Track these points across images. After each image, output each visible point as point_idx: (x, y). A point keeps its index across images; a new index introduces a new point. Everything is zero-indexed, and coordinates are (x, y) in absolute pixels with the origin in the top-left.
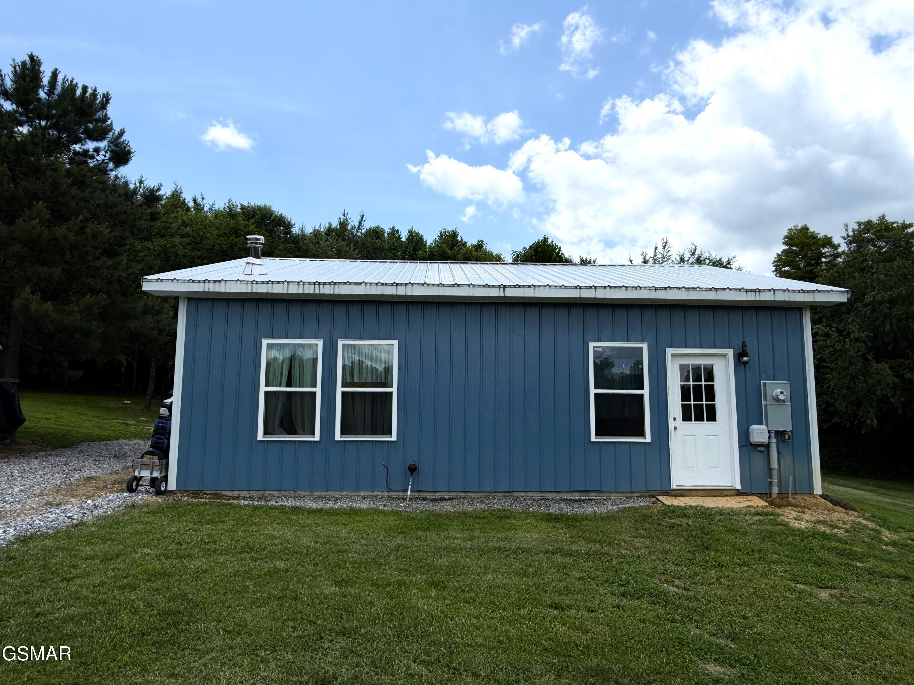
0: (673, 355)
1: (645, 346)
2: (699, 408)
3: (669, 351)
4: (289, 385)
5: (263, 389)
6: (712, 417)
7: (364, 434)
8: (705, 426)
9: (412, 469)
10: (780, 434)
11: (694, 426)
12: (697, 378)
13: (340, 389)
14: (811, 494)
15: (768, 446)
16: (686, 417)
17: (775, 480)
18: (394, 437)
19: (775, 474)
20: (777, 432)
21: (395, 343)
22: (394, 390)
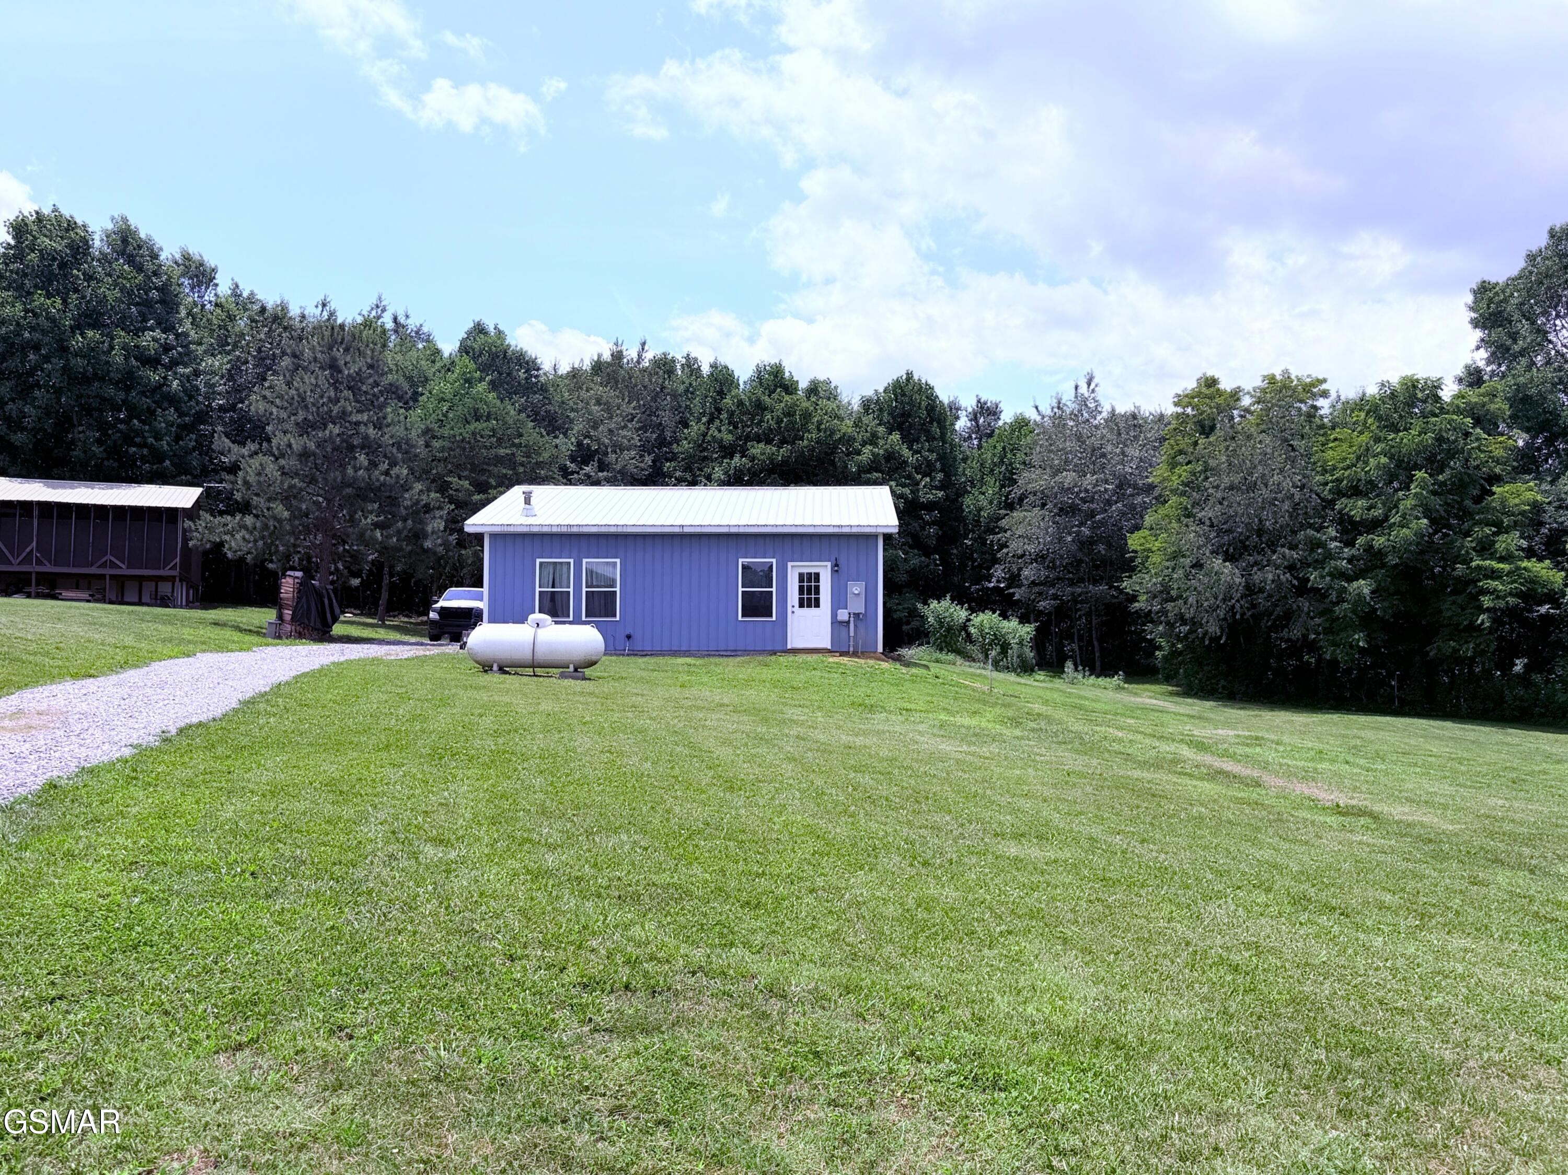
0: (792, 567)
1: (774, 561)
2: (809, 600)
3: (790, 564)
4: (553, 587)
5: (538, 590)
6: (817, 605)
7: (600, 616)
8: (813, 610)
9: (629, 637)
10: (857, 615)
11: (805, 610)
12: (809, 580)
13: (584, 590)
14: (876, 652)
15: (848, 622)
16: (801, 605)
17: (852, 643)
18: (618, 618)
19: (852, 639)
20: (854, 614)
21: (618, 561)
22: (618, 589)
